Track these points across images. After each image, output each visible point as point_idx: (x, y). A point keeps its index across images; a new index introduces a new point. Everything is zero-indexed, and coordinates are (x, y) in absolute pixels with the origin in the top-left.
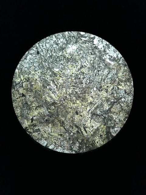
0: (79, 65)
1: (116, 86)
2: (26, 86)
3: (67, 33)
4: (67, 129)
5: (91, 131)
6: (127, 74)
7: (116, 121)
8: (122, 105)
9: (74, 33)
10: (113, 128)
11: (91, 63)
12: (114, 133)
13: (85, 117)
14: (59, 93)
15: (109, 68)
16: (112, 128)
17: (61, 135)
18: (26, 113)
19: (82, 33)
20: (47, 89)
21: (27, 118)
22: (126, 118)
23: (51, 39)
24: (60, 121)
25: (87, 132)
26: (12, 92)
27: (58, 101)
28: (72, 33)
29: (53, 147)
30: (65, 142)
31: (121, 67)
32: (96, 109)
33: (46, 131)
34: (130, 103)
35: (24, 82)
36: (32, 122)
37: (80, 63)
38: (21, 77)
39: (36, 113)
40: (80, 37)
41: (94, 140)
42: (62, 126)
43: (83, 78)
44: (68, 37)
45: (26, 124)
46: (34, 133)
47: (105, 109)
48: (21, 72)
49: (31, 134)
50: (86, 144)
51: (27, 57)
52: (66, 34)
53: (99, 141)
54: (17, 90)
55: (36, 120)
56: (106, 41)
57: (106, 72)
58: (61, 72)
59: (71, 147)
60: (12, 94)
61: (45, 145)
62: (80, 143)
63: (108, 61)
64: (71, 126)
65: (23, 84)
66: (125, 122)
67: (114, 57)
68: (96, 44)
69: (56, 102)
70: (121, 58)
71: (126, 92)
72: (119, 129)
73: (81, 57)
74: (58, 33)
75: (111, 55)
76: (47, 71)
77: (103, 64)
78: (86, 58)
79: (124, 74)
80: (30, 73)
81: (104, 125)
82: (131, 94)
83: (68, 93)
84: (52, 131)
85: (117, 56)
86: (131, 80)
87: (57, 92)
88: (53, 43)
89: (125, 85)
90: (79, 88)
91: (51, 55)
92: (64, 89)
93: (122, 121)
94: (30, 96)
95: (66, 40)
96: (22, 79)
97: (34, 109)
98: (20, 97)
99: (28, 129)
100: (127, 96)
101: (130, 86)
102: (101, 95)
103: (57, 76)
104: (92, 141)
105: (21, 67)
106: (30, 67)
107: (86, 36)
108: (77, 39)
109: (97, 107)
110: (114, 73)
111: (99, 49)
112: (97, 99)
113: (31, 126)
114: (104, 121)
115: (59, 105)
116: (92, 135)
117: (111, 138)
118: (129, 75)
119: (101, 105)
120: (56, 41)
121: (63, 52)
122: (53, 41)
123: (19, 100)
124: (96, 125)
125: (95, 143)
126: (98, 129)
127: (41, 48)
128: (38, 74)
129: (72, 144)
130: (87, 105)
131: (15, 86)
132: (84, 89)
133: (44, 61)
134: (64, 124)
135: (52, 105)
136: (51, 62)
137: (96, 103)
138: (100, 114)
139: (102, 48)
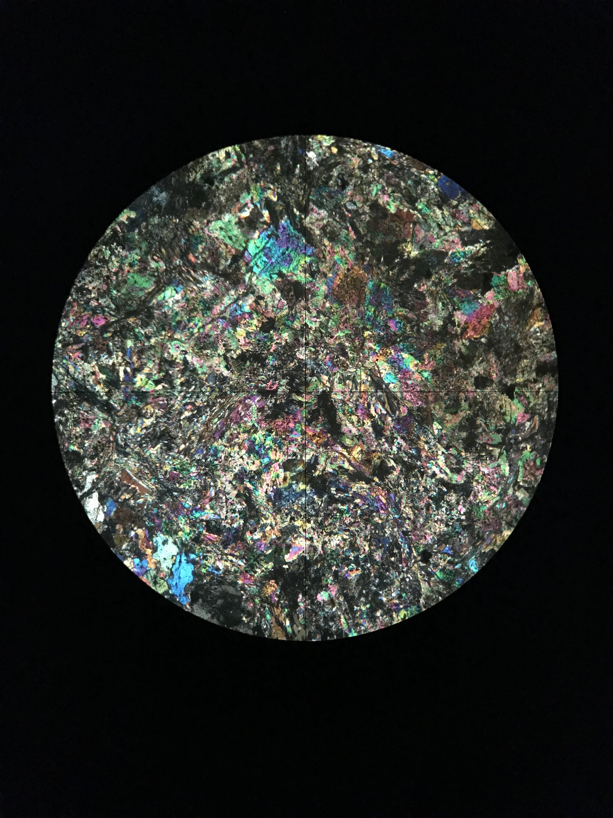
0: (265, 487)
4: (347, 229)
6: (70, 423)
9: (268, 617)
10: (154, 209)
11: (215, 486)
13: (265, 270)
15: (142, 457)
16: (159, 206)
17: (375, 206)
18: (507, 318)
20: (409, 405)
21: (508, 294)
23: (365, 604)
27: (371, 349)
32: (216, 297)
33: (437, 230)
34: (71, 304)
38: (507, 468)
41: (242, 166)
43: (256, 431)
46: (486, 227)
47: (181, 292)
48: (505, 484)
50: (277, 156)
53: (220, 161)
54: (533, 414)
58: (340, 467)
59: (341, 151)
62: (300, 159)
64: (331, 239)
68: (184, 563)
69: (377, 348)
70: (89, 494)
71: (85, 350)
78: (234, 511)
79: (83, 425)
83: (324, 378)
86: (56, 398)
90: (276, 391)
96: (504, 457)
97: (474, 329)
98: (525, 385)
99: (510, 246)
100: (79, 333)
101: (63, 375)
102: (190, 351)
104: (248, 164)
108: (260, 593)
109: (210, 304)
111: (175, 543)
112: (208, 336)
114: (188, 240)
115: (367, 333)
116: (248, 189)
118: (63, 419)
119: (195, 309)
121: (323, 548)
124: (225, 230)
125: (237, 153)
126: (220, 210)
128: (437, 472)
129: (336, 164)
130: (252, 319)
131: (536, 434)
132: (256, 387)
133: (405, 519)
134: (357, 249)
135: (395, 335)
136: (378, 511)
137: (213, 320)
138: (204, 275)
139: (160, 543)
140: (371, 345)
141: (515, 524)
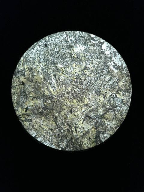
0: (83, 66)
1: (114, 93)
2: (28, 75)
3: (78, 32)
4: (59, 125)
5: (81, 132)
6: (128, 85)
7: (107, 128)
8: (117, 113)
9: (85, 35)
10: (103, 133)
11: (95, 67)
12: (103, 139)
13: (79, 117)
14: (58, 89)
15: (112, 75)
16: (102, 134)
17: (51, 130)
18: (22, 101)
19: (93, 36)
20: (47, 82)
21: (22, 106)
22: (118, 126)
23: (61, 36)
24: (53, 116)
25: (78, 132)
26: (13, 78)
27: (55, 96)
28: (83, 33)
29: (41, 140)
30: (54, 137)
31: (123, 76)
32: (90, 111)
33: (37, 123)
34: (125, 113)
35: (27, 71)
36: (26, 111)
37: (84, 64)
38: (25, 65)
39: (31, 103)
40: (90, 39)
42: (54, 121)
43: (84, 79)
44: (78, 37)
45: (20, 112)
46: (25, 123)
47: (99, 113)
48: (26, 61)
49: (22, 123)
50: (74, 143)
51: (34, 47)
52: (77, 34)
53: (87, 143)
54: (18, 78)
55: (31, 110)
56: (114, 48)
57: (108, 78)
58: (65, 69)
59: (58, 143)
60: (13, 81)
61: (34, 136)
62: (68, 142)
63: (112, 68)
64: (62, 123)
65: (25, 73)
66: (116, 130)
67: (118, 65)
68: (104, 49)
69: (54, 96)
70: (125, 68)
71: (122, 102)
72: (109, 136)
73: (87, 59)
74: (70, 31)
75: (116, 63)
76: (51, 65)
77: (107, 70)
78: (91, 60)
79: (125, 84)
80: (34, 63)
81: (95, 129)
82: (127, 104)
83: (67, 91)
84: (44, 124)
85: (122, 65)
86: (130, 91)
87: (57, 88)
88: (63, 39)
89: (123, 94)
90: (79, 88)
91: (58, 50)
92: (64, 86)
93: (113, 129)
94: (29, 85)
95: (76, 39)
96: (26, 68)
97: (30, 99)
98: (19, 85)
99: (20, 118)
100: (123, 106)
101: (128, 96)
102: (98, 99)
103: (59, 72)
104: (81, 142)
105: (27, 56)
106: (36, 58)
107: (96, 39)
108: (86, 40)
109: (92, 110)
110: (115, 81)
111: (106, 54)
112: (93, 103)
114: (96, 125)
115: (56, 100)
116: (81, 136)
117: (99, 143)
118: (129, 86)
119: (96, 109)
120: (66, 38)
121: (71, 50)
122: (63, 38)
123: (18, 87)
124: (87, 127)
125: (83, 145)
126: (88, 132)
127: (49, 42)
128: (42, 66)
129: (60, 140)
130: (83, 106)
131: (17, 73)
132: (83, 90)
133: (50, 55)
134: (57, 120)
135: (49, 99)
136: (57, 57)
137: (92, 106)
138: (93, 117)
139: (109, 54)
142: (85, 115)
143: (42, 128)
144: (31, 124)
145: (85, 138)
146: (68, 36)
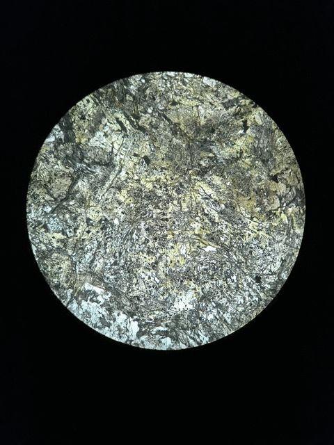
0: (162, 269)
1: (71, 237)
2: (272, 201)
4: (163, 120)
5: (108, 124)
6: (49, 267)
7: (55, 157)
8: (48, 197)
9: (185, 336)
10: (59, 142)
11: (136, 277)
13: (126, 155)
14: (196, 198)
15: (92, 273)
16: (61, 139)
17: (174, 103)
18: (262, 141)
19: (167, 344)
20: (225, 202)
21: (258, 128)
23: (234, 314)
24: (183, 135)
25: (115, 122)
26: (301, 181)
27: (195, 179)
28: (191, 337)
31: (67, 282)
32: (106, 178)
33: (210, 106)
34: (30, 205)
35: (277, 210)
36: (245, 122)
37: (161, 273)
38: (286, 220)
39: (240, 144)
40: (171, 331)
41: (97, 105)
42: (175, 124)
43: (148, 241)
44: (197, 325)
45: (258, 115)
46: (236, 97)
47: (86, 181)
48: (287, 229)
49: (242, 94)
50: (114, 93)
51: (281, 265)
52: (202, 331)
53: (85, 106)
54: (291, 187)
55: (236, 128)
57: (99, 265)
58: (198, 247)
59: (147, 81)
60: (300, 176)
61: (205, 79)
62: (127, 92)
63: (98, 290)
64: (156, 128)
65: (280, 202)
67: (87, 301)
68: (132, 322)
69: (198, 178)
70: (71, 302)
71: (45, 226)
72: (48, 140)
73: (160, 287)
75: (95, 304)
76: (231, 242)
77: (107, 281)
78: (150, 287)
79: (57, 267)
80: (269, 231)
81: (80, 143)
82: (33, 225)
83: (175, 202)
84: (195, 109)
85: (79, 304)
86: (38, 257)
87: (200, 199)
88: (228, 307)
89: (50, 243)
90: (152, 217)
91: (228, 279)
92: (187, 210)
93: (41, 159)
94: (260, 180)
95: (200, 319)
96: (283, 215)
97: (246, 152)
98: (282, 173)
99: (251, 103)
100: (40, 219)
101: (38, 243)
102: (100, 210)
103: (207, 235)
104: (100, 102)
105: (291, 240)
106: (270, 244)
108: (177, 325)
109: (103, 182)
110: (81, 265)
111: (124, 313)
112: (107, 199)
113: (246, 113)
114: (81, 152)
115: (190, 172)
116: (104, 115)
118: (45, 266)
119: (96, 187)
120: (222, 313)
121: (203, 292)
122: (229, 311)
123: (284, 167)
124: (98, 141)
125: (92, 98)
126: (93, 131)
127: (254, 291)
128: (250, 233)
129: (146, 88)
130: (128, 183)
131: (296, 197)
132: (141, 218)
134: (171, 129)
135: (206, 168)
136: (225, 263)
137: (108, 190)
138: (95, 168)
139: (116, 316)
140: (195, 177)
141: (299, 247)
142: (114, 166)
143: (195, 98)
144: (223, 98)
145: (94, 114)
146: (220, 318)
